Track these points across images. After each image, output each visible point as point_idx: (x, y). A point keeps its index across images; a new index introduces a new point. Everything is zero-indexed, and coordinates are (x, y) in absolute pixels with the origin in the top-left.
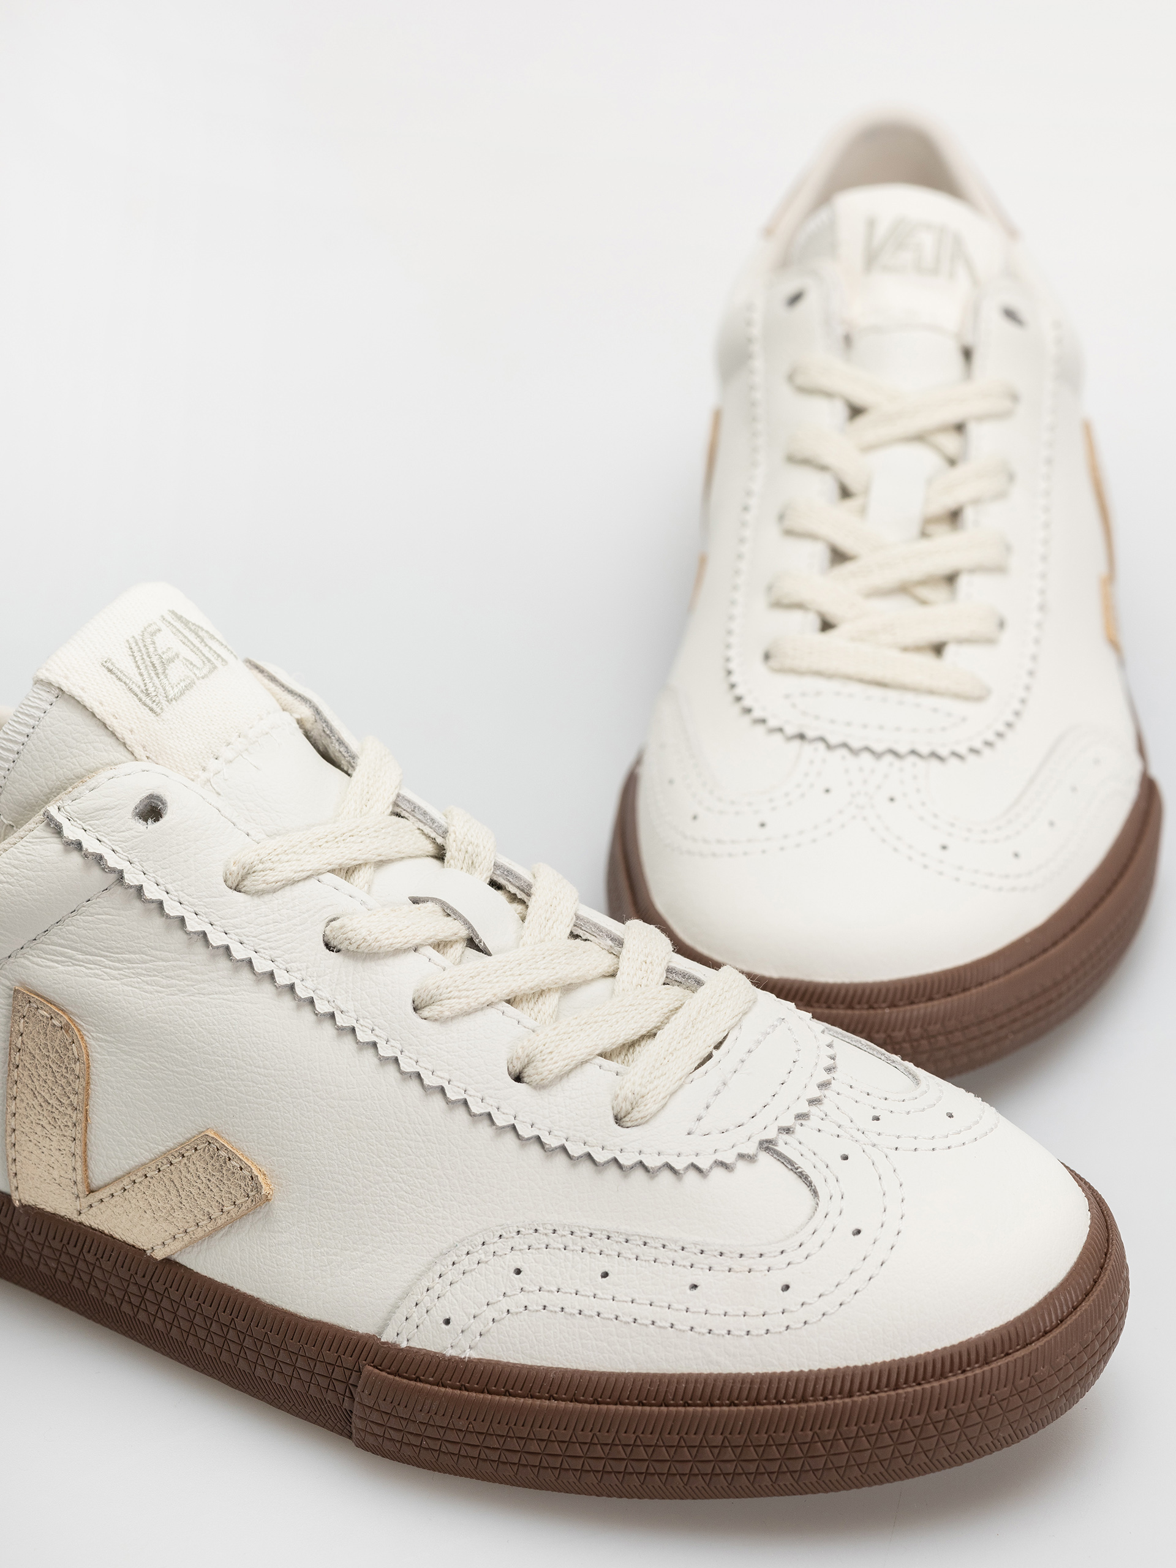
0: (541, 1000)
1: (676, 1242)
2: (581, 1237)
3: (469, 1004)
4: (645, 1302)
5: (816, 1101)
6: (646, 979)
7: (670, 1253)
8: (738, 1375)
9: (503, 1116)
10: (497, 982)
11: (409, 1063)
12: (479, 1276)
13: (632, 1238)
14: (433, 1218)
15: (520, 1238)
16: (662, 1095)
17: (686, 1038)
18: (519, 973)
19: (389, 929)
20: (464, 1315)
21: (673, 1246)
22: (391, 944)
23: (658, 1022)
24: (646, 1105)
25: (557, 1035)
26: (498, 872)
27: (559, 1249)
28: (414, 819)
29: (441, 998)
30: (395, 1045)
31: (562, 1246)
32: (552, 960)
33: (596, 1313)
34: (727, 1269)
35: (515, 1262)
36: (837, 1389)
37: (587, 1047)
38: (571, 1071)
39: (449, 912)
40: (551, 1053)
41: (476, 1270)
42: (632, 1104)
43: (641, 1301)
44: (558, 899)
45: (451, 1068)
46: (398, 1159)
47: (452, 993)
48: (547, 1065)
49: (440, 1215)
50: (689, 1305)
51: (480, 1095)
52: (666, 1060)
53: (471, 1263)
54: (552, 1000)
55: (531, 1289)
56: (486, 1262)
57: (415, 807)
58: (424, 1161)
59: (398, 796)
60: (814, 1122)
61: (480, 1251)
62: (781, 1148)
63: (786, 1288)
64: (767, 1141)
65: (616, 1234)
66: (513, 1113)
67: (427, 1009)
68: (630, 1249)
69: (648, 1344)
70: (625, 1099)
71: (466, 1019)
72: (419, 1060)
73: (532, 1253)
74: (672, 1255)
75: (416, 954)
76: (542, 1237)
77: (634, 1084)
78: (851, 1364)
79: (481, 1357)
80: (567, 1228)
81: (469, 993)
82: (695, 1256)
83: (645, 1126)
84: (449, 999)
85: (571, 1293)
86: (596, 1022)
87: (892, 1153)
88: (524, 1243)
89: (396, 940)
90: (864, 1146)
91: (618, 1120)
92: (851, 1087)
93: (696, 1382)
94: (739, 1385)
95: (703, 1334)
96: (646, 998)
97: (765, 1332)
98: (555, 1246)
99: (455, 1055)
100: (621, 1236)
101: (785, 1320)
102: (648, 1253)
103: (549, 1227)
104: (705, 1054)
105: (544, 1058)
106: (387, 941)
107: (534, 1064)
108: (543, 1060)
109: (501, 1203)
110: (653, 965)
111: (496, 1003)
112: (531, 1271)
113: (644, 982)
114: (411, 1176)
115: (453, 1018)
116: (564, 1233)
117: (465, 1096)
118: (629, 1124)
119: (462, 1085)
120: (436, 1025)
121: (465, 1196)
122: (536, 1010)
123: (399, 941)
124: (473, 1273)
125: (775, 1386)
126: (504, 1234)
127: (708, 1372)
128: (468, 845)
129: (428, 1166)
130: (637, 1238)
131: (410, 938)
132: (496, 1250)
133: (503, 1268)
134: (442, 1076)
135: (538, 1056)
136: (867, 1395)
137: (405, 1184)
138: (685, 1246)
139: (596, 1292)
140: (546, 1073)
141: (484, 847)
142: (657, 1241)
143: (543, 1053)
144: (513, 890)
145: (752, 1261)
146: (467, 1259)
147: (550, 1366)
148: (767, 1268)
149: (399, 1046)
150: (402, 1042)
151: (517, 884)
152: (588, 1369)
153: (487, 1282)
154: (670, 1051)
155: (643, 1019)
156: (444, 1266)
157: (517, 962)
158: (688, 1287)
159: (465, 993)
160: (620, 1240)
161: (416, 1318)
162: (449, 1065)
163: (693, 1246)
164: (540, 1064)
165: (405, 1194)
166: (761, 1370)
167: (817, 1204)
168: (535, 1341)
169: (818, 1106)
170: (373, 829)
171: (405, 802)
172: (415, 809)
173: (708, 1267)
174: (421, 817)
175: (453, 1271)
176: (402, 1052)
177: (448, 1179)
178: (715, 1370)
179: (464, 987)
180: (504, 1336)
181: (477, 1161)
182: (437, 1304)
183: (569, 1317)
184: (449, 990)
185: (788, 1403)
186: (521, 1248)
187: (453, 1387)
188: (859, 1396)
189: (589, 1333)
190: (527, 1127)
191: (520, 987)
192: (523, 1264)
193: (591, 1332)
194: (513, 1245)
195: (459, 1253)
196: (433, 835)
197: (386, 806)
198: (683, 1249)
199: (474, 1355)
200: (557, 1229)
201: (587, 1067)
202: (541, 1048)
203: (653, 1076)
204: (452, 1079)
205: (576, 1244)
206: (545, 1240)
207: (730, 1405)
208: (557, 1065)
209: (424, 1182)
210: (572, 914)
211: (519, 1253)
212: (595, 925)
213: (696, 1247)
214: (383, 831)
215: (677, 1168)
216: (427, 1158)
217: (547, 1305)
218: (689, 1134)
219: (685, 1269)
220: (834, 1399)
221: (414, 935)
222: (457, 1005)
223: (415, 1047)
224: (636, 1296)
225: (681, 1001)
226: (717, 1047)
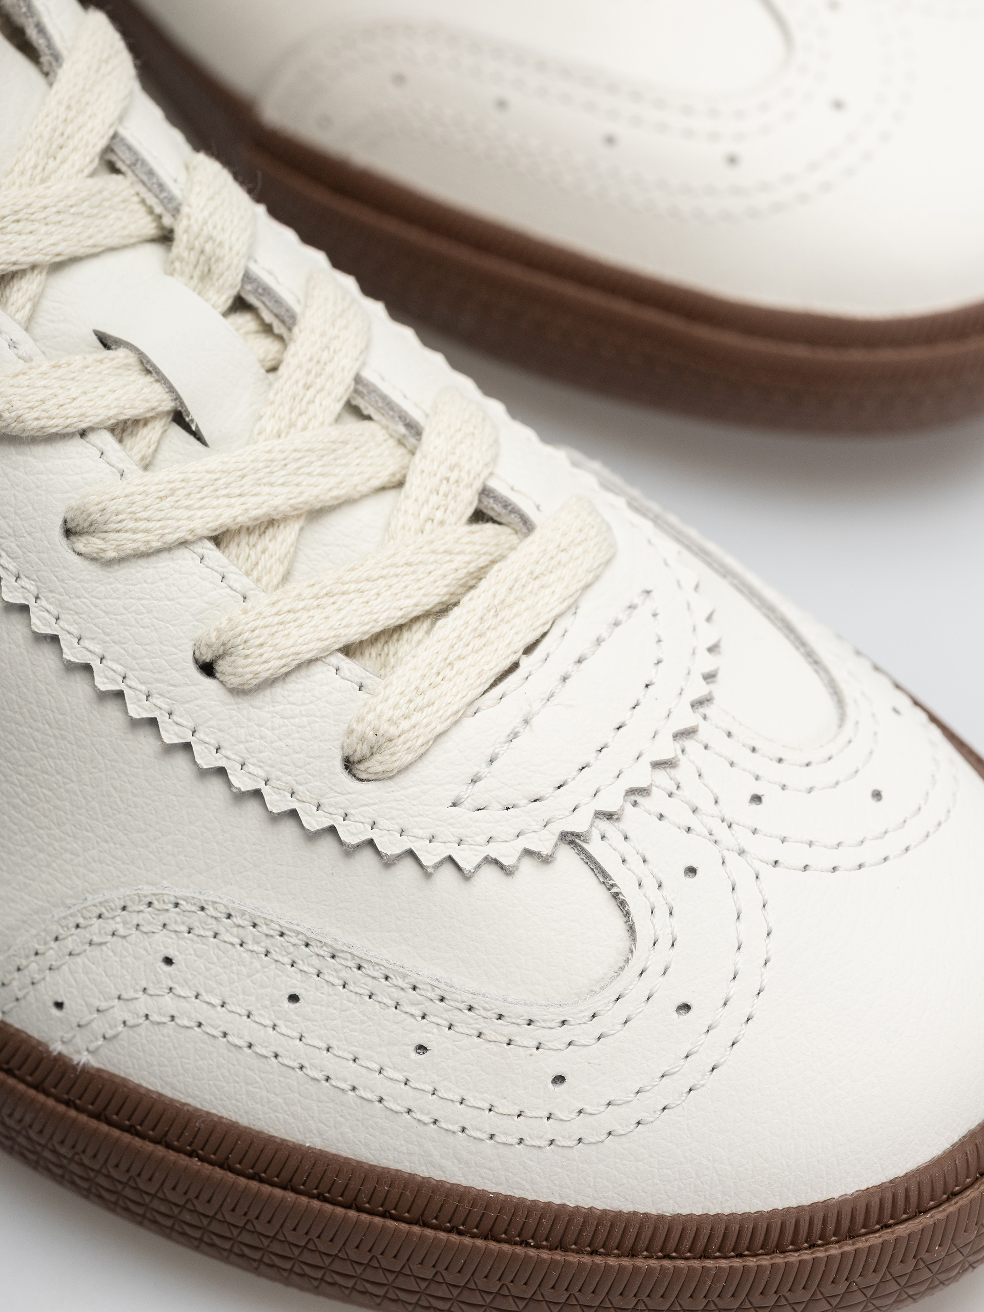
0: (270, 531)
1: (404, 977)
2: (267, 935)
3: (148, 542)
4: (346, 1055)
5: (665, 763)
6: (442, 509)
7: (393, 989)
8: (468, 1190)
9: (176, 728)
10: (200, 508)
11: (45, 619)
12: (111, 954)
13: (340, 955)
14: (58, 848)
15: (178, 914)
16: (421, 740)
17: (480, 636)
18: (238, 492)
19: (43, 402)
20: (83, 1004)
21: (400, 982)
22: (42, 428)
23: (445, 595)
24: (393, 754)
25: (276, 614)
26: (249, 287)
27: (233, 944)
28: (134, 178)
29: (105, 528)
30: (27, 586)
31: (237, 941)
32: (299, 468)
33: (273, 1055)
34: (476, 1033)
35: (166, 948)
36: (614, 1242)
37: (320, 640)
38: (287, 674)
39: (148, 368)
40: (262, 645)
41: (109, 945)
42: (372, 748)
43: (340, 1053)
44: (332, 350)
45: (107, 638)
46: (15, 752)
47: (124, 523)
48: (251, 664)
49: (69, 847)
50: (410, 1076)
51: (143, 688)
52: (441, 677)
53: (103, 932)
54: (288, 534)
55: (183, 994)
56: (124, 937)
57: (137, 160)
58: (53, 764)
59: (115, 136)
60: (656, 802)
61: (118, 919)
62: (594, 847)
63: (559, 1079)
64: (572, 834)
65: (319, 944)
66: (191, 725)
67: (83, 539)
68: (336, 971)
69: (342, 1116)
70: (362, 739)
71: (142, 562)
72: (62, 616)
73: (192, 940)
74: (397, 994)
75: (82, 441)
76: (210, 921)
77: (379, 717)
78: (642, 1209)
79: (101, 1066)
80: (247, 917)
81: (150, 525)
82: (430, 1003)
83: (390, 783)
84: (118, 531)
85: (240, 1015)
86: (343, 593)
87: (767, 871)
88: (183, 923)
89: (51, 423)
90: (725, 853)
91: (349, 764)
92: (729, 735)
93: (405, 1187)
94: (468, 1207)
95: (425, 1124)
96: (433, 552)
97: (518, 1141)
98: (226, 939)
99: (116, 619)
100: (325, 948)
101: (550, 1129)
102: (361, 982)
103: (222, 908)
104: (506, 664)
105: (247, 652)
106: (35, 423)
107: (233, 658)
108: (247, 656)
109: (159, 853)
110: (458, 486)
111: (193, 542)
112: (187, 967)
113: (439, 515)
114: (32, 782)
115: (121, 560)
116: (241, 922)
117: (122, 687)
118: (364, 776)
119: (119, 668)
120: (93, 568)
121: (107, 829)
122: (259, 548)
123: (56, 424)
124: (104, 948)
125: (520, 1219)
126: (155, 902)
127: (427, 1175)
128: (206, 242)
129: (58, 773)
130: (349, 956)
131: (76, 420)
132: (141, 922)
133: (146, 950)
134: (91, 648)
135: (241, 647)
136: (658, 1258)
137: (23, 789)
138: (417, 985)
139: (278, 1022)
140: (250, 676)
141: (231, 249)
142: (377, 968)
143: (249, 644)
144: (268, 317)
145: (515, 1029)
146: (96, 925)
147: (199, 1106)
148: (535, 1044)
149: (33, 589)
150: (39, 584)
151: (275, 311)
152: (252, 1127)
153: (122, 967)
154: (451, 658)
155: (422, 592)
156: (62, 927)
157: (239, 473)
158: (413, 1048)
159: (143, 525)
160: (322, 953)
161: (16, 989)
162: (104, 633)
163: (430, 988)
164: (241, 662)
165: (21, 804)
166: (504, 1190)
167: (632, 952)
168: (180, 1068)
169: (668, 770)
170: (54, 209)
171: (124, 148)
172: (137, 161)
173: (447, 1024)
174: (145, 178)
175: (74, 937)
176: (37, 598)
177: (85, 798)
178: (437, 1175)
179: (145, 515)
180: (138, 1050)
181: (130, 783)
182: (48, 978)
183: (233, 1049)
184: (120, 517)
185: (538, 1247)
186: (177, 929)
187: (58, 1100)
188: (646, 1257)
189: (259, 1080)
190: (210, 752)
191: (236, 517)
192: (177, 953)
193: (262, 1079)
194: (167, 921)
195: (88, 915)
196: (158, 210)
197: (88, 159)
198: (414, 988)
199: (94, 1062)
200: (233, 913)
201: (317, 668)
202: (246, 636)
203: (412, 706)
204: (106, 655)
205: (258, 943)
206: (214, 925)
207: (449, 1231)
208: (267, 666)
209: (50, 794)
210: (352, 375)
211: (173, 935)
212: (384, 398)
213: (433, 990)
214: (73, 210)
215: (425, 863)
216: (58, 761)
217: (203, 1022)
218: (454, 805)
219: (413, 1020)
220: (608, 1255)
221: (82, 415)
222: (130, 542)
223: (57, 596)
224: (333, 1043)
225: (491, 554)
226: (528, 650)
